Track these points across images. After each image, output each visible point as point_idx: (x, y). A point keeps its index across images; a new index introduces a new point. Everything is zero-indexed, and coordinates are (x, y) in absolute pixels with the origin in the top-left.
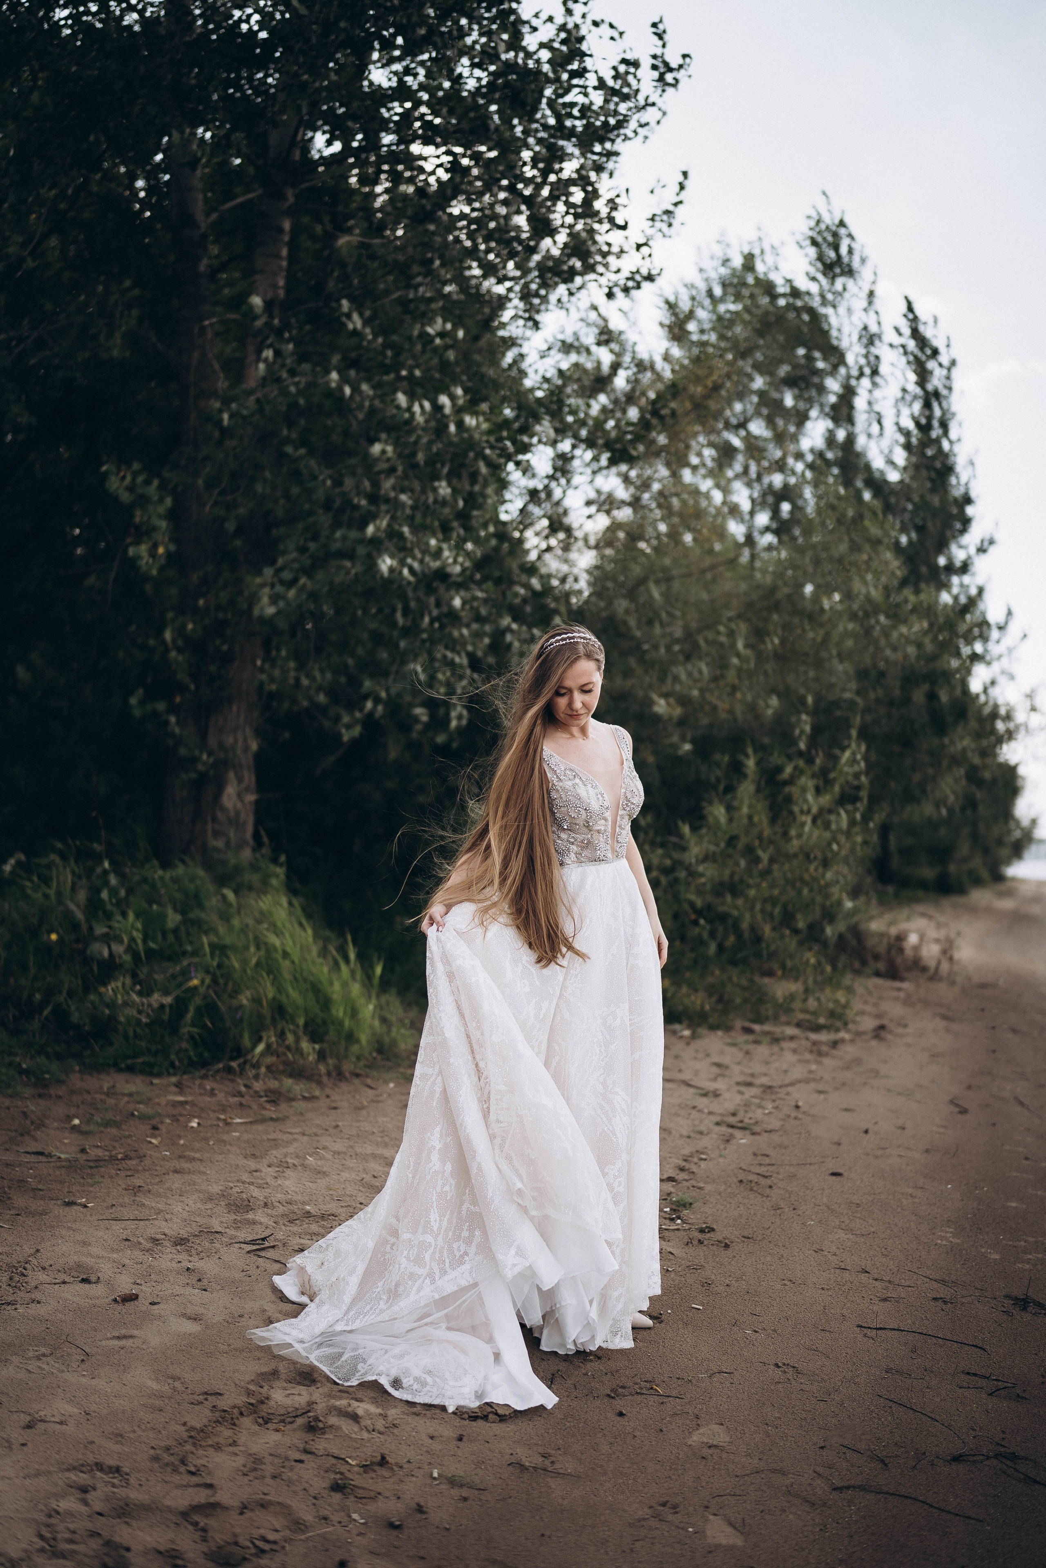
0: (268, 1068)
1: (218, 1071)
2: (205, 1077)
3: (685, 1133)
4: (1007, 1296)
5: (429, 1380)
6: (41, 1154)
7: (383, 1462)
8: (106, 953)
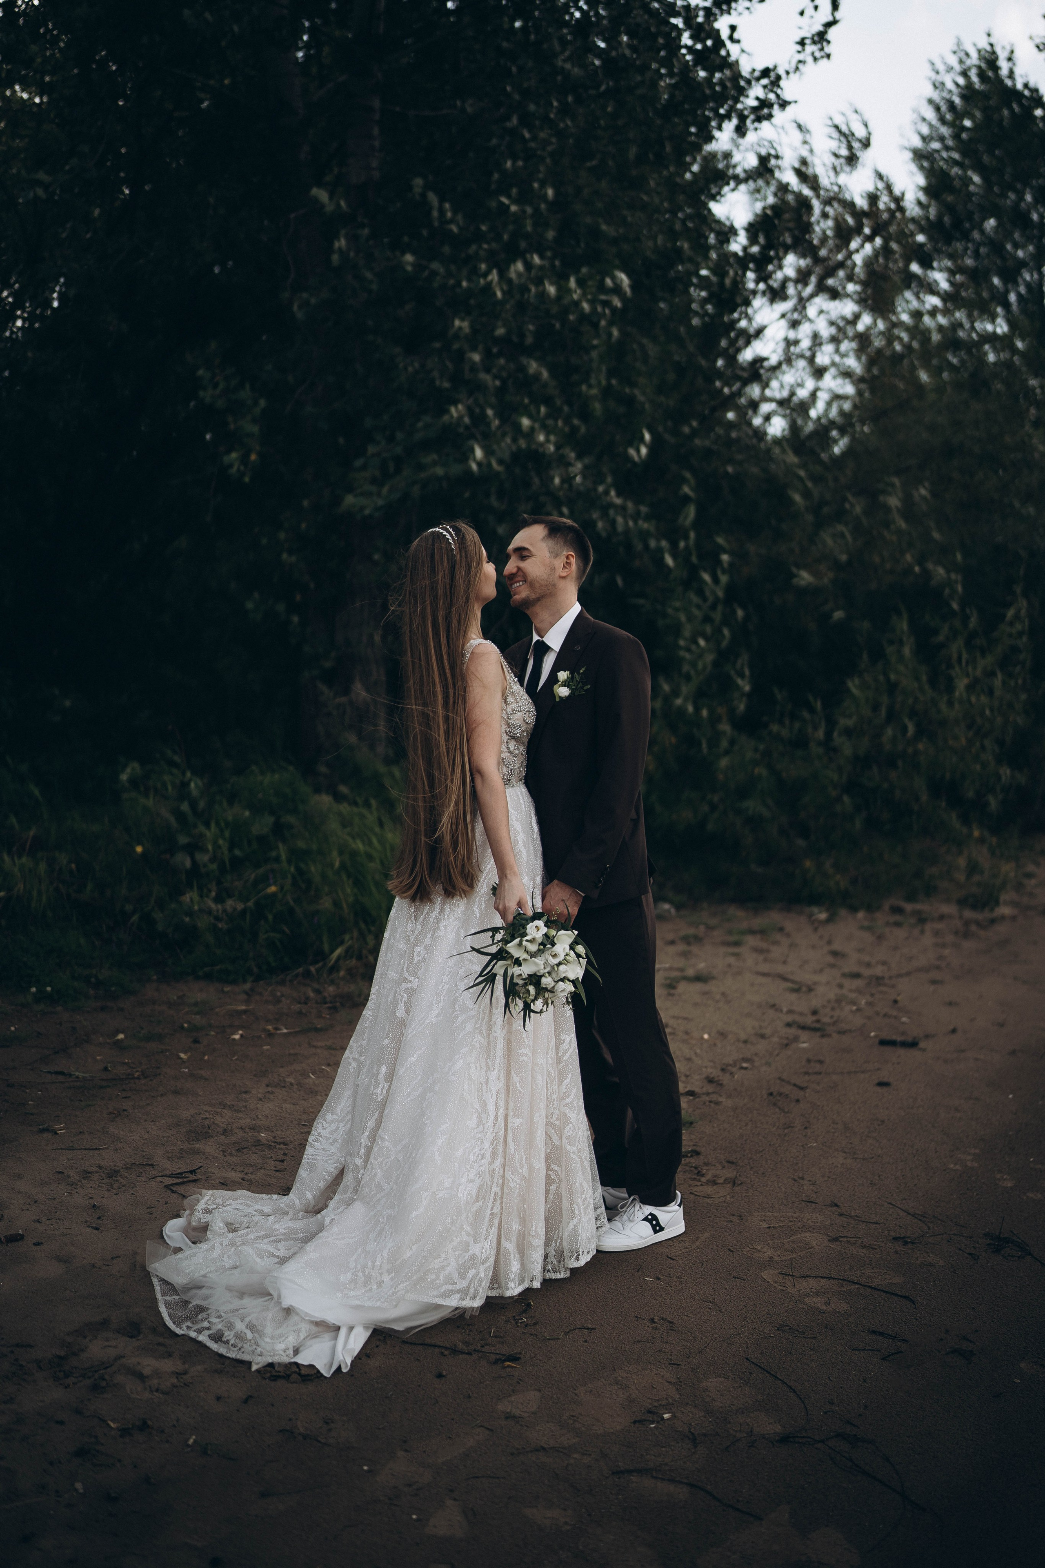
0: (349, 971)
1: (297, 975)
2: (282, 983)
3: (743, 1036)
4: (986, 1235)
5: (249, 1335)
6: (62, 1073)
7: (144, 1426)
8: (188, 863)
